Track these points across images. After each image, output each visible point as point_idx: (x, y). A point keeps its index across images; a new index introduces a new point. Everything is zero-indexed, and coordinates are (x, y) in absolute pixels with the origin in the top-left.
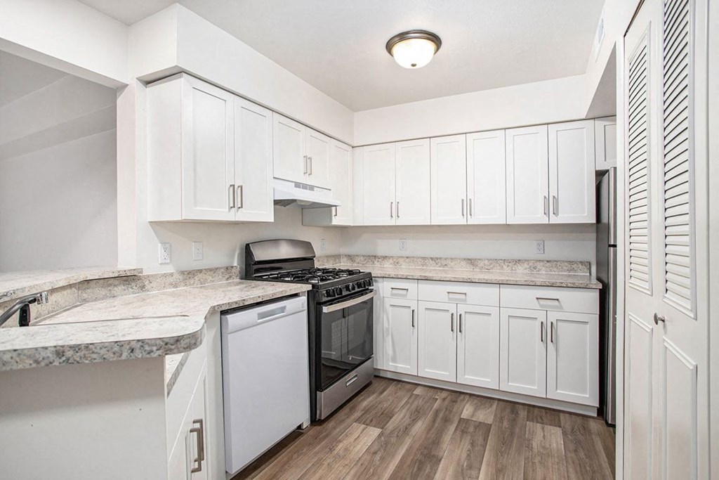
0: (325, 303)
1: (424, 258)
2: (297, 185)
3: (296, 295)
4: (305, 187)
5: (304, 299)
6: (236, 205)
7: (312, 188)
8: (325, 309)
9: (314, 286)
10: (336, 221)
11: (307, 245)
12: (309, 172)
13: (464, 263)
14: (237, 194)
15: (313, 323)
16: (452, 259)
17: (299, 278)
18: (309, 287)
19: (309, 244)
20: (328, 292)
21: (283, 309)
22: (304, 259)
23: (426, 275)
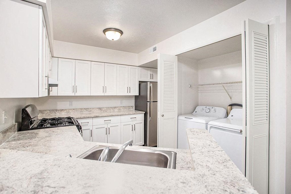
1: (81, 109)
13: (97, 110)
16: (93, 108)
23: (96, 115)
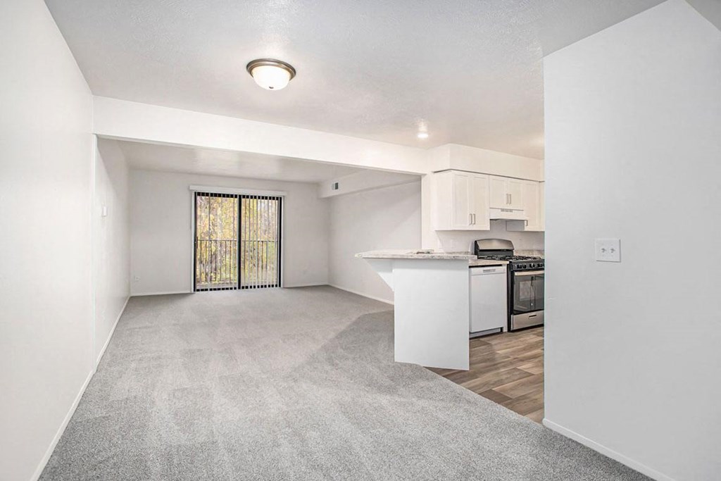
0: (516, 271)
2: (503, 210)
3: (500, 265)
4: (507, 210)
5: (505, 267)
6: (473, 222)
7: (511, 211)
8: (516, 274)
9: (510, 262)
10: (526, 229)
11: (509, 243)
12: (509, 202)
14: (473, 218)
15: (510, 279)
17: (504, 259)
18: (508, 262)
19: (510, 242)
20: (518, 266)
21: (494, 270)
22: (507, 250)
